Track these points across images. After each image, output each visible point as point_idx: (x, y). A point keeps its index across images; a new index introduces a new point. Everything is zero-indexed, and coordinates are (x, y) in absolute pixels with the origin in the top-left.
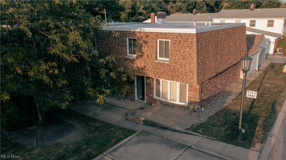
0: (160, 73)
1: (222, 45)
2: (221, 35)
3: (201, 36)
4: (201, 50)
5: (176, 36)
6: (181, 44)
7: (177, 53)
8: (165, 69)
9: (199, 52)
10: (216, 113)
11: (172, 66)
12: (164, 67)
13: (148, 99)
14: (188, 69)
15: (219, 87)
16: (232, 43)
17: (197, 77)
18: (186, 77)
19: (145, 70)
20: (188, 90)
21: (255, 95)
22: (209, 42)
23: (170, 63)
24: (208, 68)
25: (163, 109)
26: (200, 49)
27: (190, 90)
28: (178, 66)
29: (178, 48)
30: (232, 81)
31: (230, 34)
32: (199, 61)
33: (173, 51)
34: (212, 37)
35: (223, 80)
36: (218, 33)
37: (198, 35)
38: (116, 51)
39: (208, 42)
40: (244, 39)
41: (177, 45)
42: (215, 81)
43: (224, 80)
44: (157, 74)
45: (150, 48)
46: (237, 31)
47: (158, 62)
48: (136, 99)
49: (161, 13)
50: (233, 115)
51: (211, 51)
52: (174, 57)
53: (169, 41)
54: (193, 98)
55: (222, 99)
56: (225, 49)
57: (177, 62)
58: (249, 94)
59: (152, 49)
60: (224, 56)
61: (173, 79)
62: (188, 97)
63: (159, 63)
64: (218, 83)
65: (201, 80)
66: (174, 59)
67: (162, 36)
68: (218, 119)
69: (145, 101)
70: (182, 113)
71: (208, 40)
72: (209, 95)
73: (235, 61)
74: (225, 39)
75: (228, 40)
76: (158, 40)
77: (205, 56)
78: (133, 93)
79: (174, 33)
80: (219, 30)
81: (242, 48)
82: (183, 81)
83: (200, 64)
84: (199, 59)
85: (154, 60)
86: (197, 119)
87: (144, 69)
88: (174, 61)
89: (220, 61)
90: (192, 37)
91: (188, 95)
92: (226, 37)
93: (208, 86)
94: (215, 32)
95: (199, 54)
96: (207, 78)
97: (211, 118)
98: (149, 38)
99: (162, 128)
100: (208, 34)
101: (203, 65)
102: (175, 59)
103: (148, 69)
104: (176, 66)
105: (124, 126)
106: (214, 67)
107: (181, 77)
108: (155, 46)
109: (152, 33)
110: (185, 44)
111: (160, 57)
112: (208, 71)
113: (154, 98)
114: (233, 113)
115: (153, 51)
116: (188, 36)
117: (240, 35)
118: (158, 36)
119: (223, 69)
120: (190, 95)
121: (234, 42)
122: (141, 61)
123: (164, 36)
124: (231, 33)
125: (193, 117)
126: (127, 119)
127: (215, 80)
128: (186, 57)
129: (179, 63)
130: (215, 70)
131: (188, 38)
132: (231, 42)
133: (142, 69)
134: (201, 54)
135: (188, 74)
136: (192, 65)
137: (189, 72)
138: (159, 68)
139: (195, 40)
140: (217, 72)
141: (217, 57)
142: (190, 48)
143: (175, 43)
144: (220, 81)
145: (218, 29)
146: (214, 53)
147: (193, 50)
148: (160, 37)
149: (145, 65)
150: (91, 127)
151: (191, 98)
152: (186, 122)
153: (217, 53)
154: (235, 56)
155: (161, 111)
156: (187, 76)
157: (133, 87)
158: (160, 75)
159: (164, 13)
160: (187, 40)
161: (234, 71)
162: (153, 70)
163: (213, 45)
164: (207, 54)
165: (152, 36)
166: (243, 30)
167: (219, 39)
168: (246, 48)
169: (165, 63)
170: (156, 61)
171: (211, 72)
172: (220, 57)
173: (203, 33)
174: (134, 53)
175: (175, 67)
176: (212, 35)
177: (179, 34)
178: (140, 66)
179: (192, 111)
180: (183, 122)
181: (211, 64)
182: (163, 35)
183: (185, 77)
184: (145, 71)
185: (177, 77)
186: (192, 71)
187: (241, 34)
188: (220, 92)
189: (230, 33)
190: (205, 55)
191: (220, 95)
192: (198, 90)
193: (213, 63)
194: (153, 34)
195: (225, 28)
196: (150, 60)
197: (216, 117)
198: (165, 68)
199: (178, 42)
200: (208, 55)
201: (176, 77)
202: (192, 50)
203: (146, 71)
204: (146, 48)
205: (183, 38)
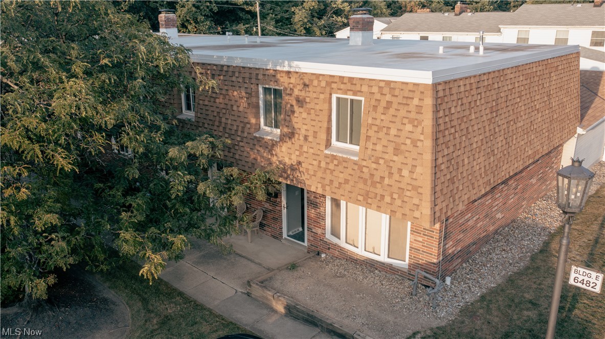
0: (336, 184)
1: (510, 108)
2: (508, 82)
3: (447, 91)
4: (447, 129)
5: (380, 87)
6: (392, 111)
7: (381, 135)
8: (349, 174)
9: (440, 135)
10: (483, 298)
11: (368, 167)
12: (347, 168)
13: (312, 239)
14: (407, 180)
15: (499, 216)
16: (540, 101)
17: (432, 204)
18: (403, 201)
19: (300, 172)
20: (411, 231)
21: (596, 281)
22: (472, 106)
23: (362, 160)
24: (465, 174)
25: (346, 273)
26: (442, 128)
27: (414, 231)
28: (382, 171)
29: (382, 120)
30: (536, 196)
31: (536, 79)
32: (440, 161)
33: (371, 128)
34: (482, 90)
35: (511, 197)
36: (500, 79)
37: (440, 88)
38: (233, 118)
39: (470, 105)
40: (572, 89)
41: (382, 114)
42: (487, 203)
43: (513, 195)
44: (329, 185)
45: (313, 116)
46: (554, 69)
47: (332, 154)
48: (285, 235)
49: (360, 18)
50: (530, 305)
51: (476, 128)
52: (373, 144)
53: (361, 101)
54: (423, 251)
55: (504, 250)
56: (520, 117)
57: (380, 158)
58: (577, 275)
59: (317, 118)
60: (516, 138)
61: (367, 203)
62: (410, 247)
63: (334, 157)
64: (496, 208)
65: (444, 211)
66: (372, 150)
67: (342, 86)
68: (488, 317)
69: (306, 244)
70: (392, 288)
71: (470, 99)
72: (468, 241)
73: (545, 148)
74: (521, 93)
75: (530, 93)
76: (334, 97)
77: (458, 145)
78: (278, 219)
79: (374, 80)
80: (503, 70)
81: (567, 111)
82: (394, 211)
83: (443, 167)
84: (440, 154)
85: (322, 147)
86: (428, 314)
87: (296, 169)
88: (373, 156)
89: (504, 153)
90: (422, 93)
91: (410, 241)
92: (524, 87)
93: (467, 219)
94: (492, 76)
95: (441, 141)
96: (461, 204)
97: (468, 311)
98: (311, 89)
99: (332, 334)
100: (471, 84)
101: (451, 169)
102: (376, 150)
103: (307, 170)
104: (377, 170)
105: (239, 316)
106: (483, 170)
107: (388, 199)
108: (326, 113)
109: (318, 76)
110: (403, 112)
111: (338, 140)
112: (466, 185)
113: (327, 239)
114: (531, 302)
115: (320, 124)
116: (410, 91)
117: (564, 79)
118: (334, 86)
119: (511, 172)
120: (415, 244)
121: (546, 99)
122: (290, 149)
123: (349, 86)
124: (538, 73)
125: (419, 306)
126: (248, 294)
127: (488, 200)
128: (403, 147)
129: (385, 163)
130: (486, 179)
131: (411, 95)
132: (536, 99)
133: (293, 168)
134: (447, 139)
135: (408, 194)
136: (419, 170)
137: (410, 189)
138: (334, 170)
139: (429, 102)
140: (492, 182)
141: (493, 142)
142: (416, 123)
143: (375, 107)
144: (501, 200)
145: (502, 68)
146: (485, 132)
147: (423, 131)
148: (339, 89)
149: (301, 159)
150: (152, 315)
151: (417, 252)
152: (399, 319)
153: (495, 133)
154: (547, 134)
155: (338, 277)
156: (406, 199)
157: (277, 206)
158: (335, 187)
159: (369, 18)
160: (409, 102)
161: (542, 171)
162: (320, 174)
163: (483, 113)
164: (464, 138)
165: (319, 85)
166: (573, 64)
167: (502, 95)
168: (577, 109)
169: (349, 159)
170: (327, 152)
171: (476, 186)
172: (504, 141)
173: (455, 81)
174: (276, 127)
175: (375, 172)
176: (481, 84)
177: (388, 83)
178: (287, 160)
179: (420, 285)
180: (388, 322)
181: (475, 163)
182: (346, 83)
183: (398, 202)
184: (300, 175)
185: (378, 198)
186: (420, 187)
187: (565, 74)
188: (501, 229)
189: (536, 74)
190: (458, 141)
191: (500, 237)
192: (436, 233)
193: (482, 159)
194: (320, 79)
195: (520, 64)
196: (313, 148)
197: (482, 310)
198: (350, 171)
199: (383, 104)
200: (467, 141)
201: (375, 198)
202: (419, 129)
203: (302, 173)
204: (304, 115)
205: (397, 96)
